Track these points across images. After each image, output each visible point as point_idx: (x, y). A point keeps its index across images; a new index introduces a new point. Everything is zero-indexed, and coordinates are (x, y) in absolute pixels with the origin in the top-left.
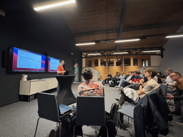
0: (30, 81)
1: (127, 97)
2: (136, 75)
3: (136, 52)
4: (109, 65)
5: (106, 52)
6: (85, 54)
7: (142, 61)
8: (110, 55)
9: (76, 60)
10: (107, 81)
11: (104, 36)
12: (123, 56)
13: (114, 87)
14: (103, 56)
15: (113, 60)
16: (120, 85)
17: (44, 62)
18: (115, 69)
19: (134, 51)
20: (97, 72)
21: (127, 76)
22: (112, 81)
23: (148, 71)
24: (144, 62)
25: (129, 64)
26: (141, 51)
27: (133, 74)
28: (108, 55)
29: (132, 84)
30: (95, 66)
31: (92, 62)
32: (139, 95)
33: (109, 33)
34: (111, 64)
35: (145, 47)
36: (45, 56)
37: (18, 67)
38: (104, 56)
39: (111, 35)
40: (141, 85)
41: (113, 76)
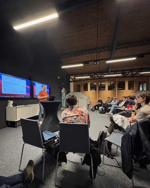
0: (16, 107)
1: (117, 125)
2: (129, 100)
3: (132, 73)
4: (99, 90)
5: (96, 75)
6: (72, 77)
7: (139, 84)
8: (101, 78)
9: (63, 84)
10: (97, 107)
11: (94, 56)
12: (117, 79)
13: (105, 113)
14: (93, 79)
15: (105, 83)
16: (111, 111)
17: (29, 87)
18: (106, 94)
19: (130, 72)
20: (87, 97)
21: (120, 101)
22: (102, 107)
23: (141, 96)
24: (141, 85)
25: (123, 88)
26: (139, 72)
27: (126, 99)
28: (98, 78)
29: (124, 110)
30: (84, 90)
31: (81, 87)
32: (130, 122)
33: (101, 51)
34: (102, 88)
35: (144, 67)
36: (29, 81)
37: (3, 92)
38: (95, 79)
39: (102, 55)
40: (133, 111)
41: (104, 102)
